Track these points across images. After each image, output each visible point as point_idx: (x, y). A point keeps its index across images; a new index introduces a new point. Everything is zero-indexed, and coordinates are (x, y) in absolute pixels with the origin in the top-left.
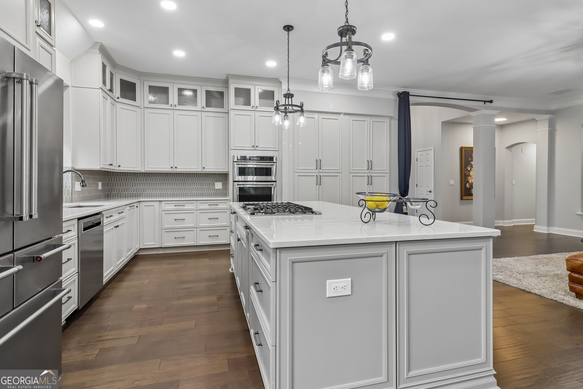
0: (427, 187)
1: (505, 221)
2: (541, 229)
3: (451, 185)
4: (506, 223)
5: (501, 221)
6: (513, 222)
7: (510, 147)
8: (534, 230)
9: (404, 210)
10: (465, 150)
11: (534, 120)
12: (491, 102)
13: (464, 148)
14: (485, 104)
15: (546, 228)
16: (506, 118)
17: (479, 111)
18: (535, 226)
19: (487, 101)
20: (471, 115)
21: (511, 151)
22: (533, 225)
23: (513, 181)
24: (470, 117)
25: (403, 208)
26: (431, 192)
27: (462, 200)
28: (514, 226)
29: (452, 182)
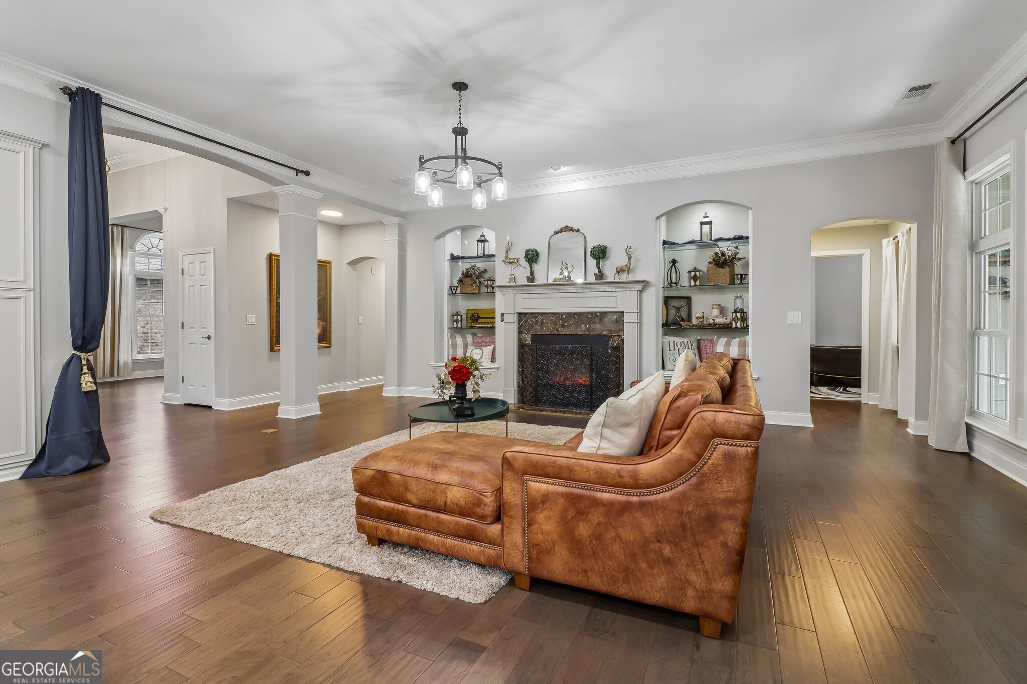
0: (203, 328)
1: (348, 383)
2: (390, 392)
3: (251, 323)
4: (349, 386)
5: (342, 383)
6: (360, 384)
7: (354, 263)
8: (383, 394)
9: (83, 385)
10: (276, 259)
11: (381, 224)
12: (307, 173)
13: (275, 255)
14: (297, 175)
15: (396, 389)
16: (342, 212)
17: (287, 186)
18: (385, 388)
19: (302, 172)
20: (275, 191)
21: (355, 270)
22: (382, 386)
23: (360, 318)
24: (274, 197)
25: (82, 379)
26: (209, 338)
27: (272, 351)
28: (361, 389)
29: (252, 318)
